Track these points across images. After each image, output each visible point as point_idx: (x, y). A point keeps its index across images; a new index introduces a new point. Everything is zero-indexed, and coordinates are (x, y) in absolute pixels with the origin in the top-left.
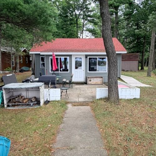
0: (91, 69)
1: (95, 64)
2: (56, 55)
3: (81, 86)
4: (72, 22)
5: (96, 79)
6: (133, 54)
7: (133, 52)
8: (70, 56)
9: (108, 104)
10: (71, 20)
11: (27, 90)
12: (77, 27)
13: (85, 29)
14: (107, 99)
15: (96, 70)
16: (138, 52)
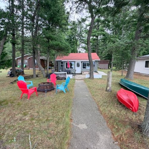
0: (84, 68)
1: (85, 65)
2: (69, 61)
3: (79, 75)
4: (74, 43)
5: (86, 72)
6: (106, 60)
7: (106, 59)
8: (75, 62)
9: (90, 79)
10: (73, 42)
11: (61, 74)
12: (77, 46)
13: (80, 46)
14: (90, 78)
15: (86, 68)
16: (109, 59)
